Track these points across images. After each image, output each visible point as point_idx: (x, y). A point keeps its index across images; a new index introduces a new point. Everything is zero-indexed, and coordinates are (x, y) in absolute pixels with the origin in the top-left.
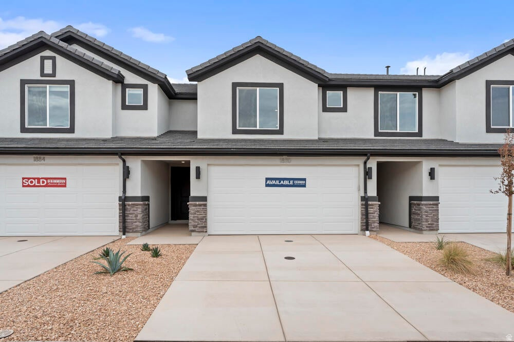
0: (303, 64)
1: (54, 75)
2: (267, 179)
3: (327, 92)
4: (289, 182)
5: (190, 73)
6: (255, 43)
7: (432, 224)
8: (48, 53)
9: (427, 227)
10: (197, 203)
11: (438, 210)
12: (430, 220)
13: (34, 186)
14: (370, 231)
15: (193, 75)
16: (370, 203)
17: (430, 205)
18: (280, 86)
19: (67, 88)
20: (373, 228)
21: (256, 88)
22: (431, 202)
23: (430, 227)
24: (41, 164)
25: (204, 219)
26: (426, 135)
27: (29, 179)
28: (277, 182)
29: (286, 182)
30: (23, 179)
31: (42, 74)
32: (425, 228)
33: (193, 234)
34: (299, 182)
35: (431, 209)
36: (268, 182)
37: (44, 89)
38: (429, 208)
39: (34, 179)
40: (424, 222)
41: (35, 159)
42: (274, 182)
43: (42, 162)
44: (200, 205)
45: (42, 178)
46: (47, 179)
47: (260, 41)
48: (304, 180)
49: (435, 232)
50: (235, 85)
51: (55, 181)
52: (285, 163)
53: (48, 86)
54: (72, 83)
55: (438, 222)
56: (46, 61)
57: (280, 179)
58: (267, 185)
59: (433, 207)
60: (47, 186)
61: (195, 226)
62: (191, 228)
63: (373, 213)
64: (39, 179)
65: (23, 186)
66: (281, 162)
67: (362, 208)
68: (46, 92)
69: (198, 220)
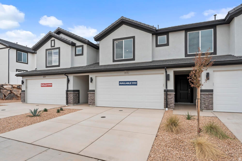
0: (142, 25)
1: (54, 46)
2: (120, 82)
3: (158, 37)
4: (129, 83)
5: (95, 38)
6: (121, 20)
7: (208, 106)
8: (53, 39)
9: (204, 107)
10: (91, 93)
11: (212, 98)
12: (207, 104)
13: (44, 86)
14: (168, 108)
15: (96, 39)
16: (169, 93)
17: (207, 94)
18: (134, 38)
19: (57, 50)
20: (171, 107)
21: (122, 40)
22: (207, 93)
23: (207, 107)
24: (45, 79)
25: (94, 100)
26: (219, 53)
27: (43, 84)
28: (124, 83)
29: (128, 83)
30: (41, 84)
31: (51, 46)
32: (204, 108)
33: (90, 106)
34: (134, 83)
35: (207, 97)
36: (120, 83)
37: (51, 52)
38: (207, 96)
39: (44, 84)
40: (203, 104)
41: (44, 77)
42: (123, 83)
43: (45, 78)
44: (92, 94)
45: (46, 84)
46: (47, 84)
47: (123, 18)
48: (136, 82)
49: (211, 111)
50: (114, 40)
51: (49, 85)
52: (126, 74)
53: (53, 50)
54: (59, 48)
55: (213, 105)
56: (52, 41)
57: (125, 82)
58: (120, 85)
59: (209, 96)
60: (47, 86)
61: (90, 102)
62: (89, 103)
63: (171, 99)
64: (45, 84)
65: (41, 87)
66: (125, 74)
67: (164, 96)
68: (52, 52)
69: (91, 100)
